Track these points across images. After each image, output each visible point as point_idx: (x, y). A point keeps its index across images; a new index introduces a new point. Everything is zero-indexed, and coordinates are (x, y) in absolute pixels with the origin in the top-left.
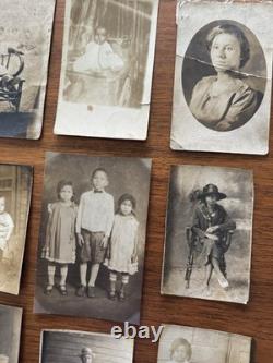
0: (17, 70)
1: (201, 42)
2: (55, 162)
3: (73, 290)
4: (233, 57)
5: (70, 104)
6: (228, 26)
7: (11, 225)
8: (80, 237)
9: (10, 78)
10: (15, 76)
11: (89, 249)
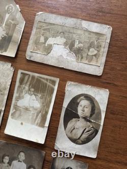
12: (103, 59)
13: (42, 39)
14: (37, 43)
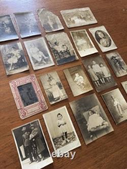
1: (96, 35)
2: (84, 62)
4: (102, 35)
6: (99, 31)
8: (97, 74)
9: (66, 50)
12: (94, 18)
13: (69, 20)
14: (67, 21)
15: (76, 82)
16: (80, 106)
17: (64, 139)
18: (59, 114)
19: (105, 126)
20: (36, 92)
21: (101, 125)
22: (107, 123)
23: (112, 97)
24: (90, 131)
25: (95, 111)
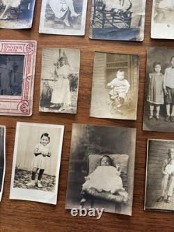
0: (128, 7)
2: (152, 52)
3: (162, 118)
5: (158, 24)
7: (129, 86)
8: (166, 91)
9: (125, 11)
10: (128, 10)
11: (170, 97)
15: (110, 88)
16: (92, 139)
17: (33, 179)
18: (46, 135)
19: (118, 199)
20: (24, 77)
21: (113, 191)
22: (126, 196)
23: (169, 154)
24: (85, 191)
25: (115, 161)
